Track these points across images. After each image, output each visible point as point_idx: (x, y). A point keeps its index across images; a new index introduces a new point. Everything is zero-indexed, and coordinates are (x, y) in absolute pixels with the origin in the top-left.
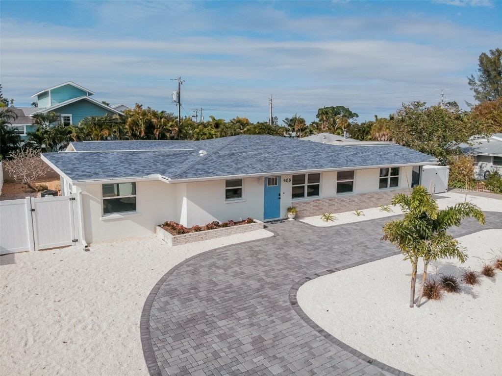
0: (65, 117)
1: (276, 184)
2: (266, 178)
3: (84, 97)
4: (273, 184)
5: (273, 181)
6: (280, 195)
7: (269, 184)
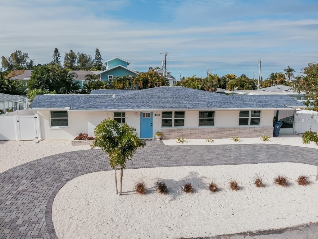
0: (109, 76)
1: (149, 117)
2: (141, 113)
3: (119, 66)
4: (147, 117)
5: (147, 115)
6: (152, 124)
7: (144, 117)
